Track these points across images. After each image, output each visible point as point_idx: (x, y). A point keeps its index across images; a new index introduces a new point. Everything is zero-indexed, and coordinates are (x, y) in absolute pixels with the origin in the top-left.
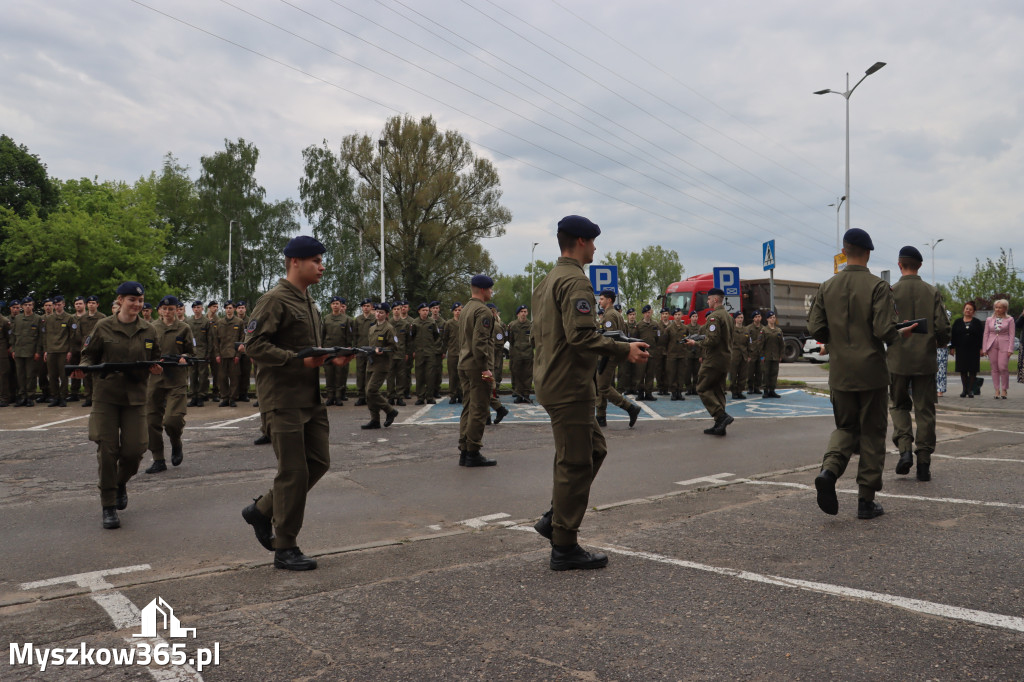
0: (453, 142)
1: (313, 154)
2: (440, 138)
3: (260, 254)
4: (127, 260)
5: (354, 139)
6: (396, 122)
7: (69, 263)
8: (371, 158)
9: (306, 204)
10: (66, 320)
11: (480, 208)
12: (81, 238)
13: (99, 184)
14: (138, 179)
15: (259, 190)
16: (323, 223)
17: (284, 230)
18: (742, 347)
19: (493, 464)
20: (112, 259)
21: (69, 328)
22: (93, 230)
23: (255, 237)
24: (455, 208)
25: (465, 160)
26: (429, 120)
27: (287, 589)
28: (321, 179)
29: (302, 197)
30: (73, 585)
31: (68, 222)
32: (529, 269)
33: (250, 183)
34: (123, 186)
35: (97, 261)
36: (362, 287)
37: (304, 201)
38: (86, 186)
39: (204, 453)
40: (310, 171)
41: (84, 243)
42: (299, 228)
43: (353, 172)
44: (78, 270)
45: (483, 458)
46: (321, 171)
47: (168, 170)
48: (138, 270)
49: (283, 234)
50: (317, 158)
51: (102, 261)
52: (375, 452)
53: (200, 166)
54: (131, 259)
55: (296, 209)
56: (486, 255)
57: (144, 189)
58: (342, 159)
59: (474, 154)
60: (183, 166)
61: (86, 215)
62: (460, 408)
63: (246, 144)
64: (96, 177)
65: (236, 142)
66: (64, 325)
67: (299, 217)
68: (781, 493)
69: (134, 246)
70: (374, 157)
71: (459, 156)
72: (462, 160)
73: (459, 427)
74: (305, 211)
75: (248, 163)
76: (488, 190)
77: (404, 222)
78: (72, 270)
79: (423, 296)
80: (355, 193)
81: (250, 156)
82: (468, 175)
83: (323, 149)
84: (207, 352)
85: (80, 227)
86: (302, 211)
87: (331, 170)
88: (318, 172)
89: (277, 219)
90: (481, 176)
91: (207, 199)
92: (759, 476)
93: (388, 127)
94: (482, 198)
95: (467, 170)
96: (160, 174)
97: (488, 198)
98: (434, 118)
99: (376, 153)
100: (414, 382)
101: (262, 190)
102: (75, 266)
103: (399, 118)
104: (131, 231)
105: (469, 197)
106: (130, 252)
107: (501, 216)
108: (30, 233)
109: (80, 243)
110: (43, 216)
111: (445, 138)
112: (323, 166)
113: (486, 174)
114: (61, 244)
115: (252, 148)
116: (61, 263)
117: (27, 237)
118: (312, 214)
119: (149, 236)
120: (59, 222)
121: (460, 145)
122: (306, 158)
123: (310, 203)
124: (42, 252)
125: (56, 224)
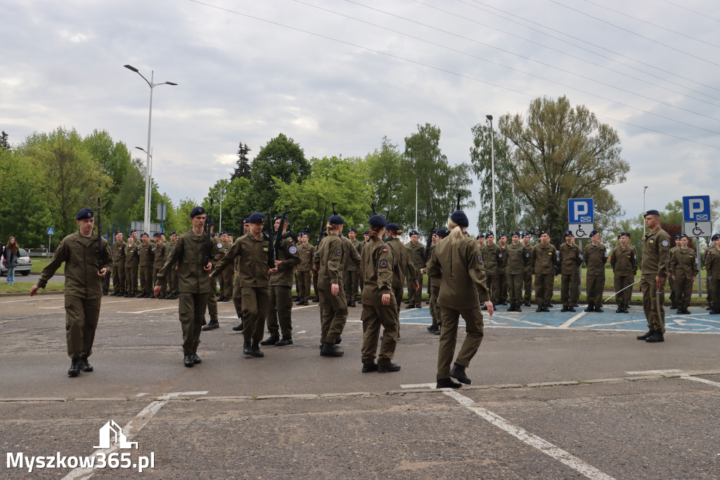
0: (582, 114)
1: (479, 130)
2: (572, 112)
3: (445, 201)
4: (347, 208)
5: (507, 117)
6: (538, 103)
7: (312, 211)
8: (521, 131)
9: (475, 166)
11: (605, 162)
12: (319, 195)
13: (343, 160)
14: (367, 155)
15: (442, 157)
16: (488, 178)
17: (462, 185)
20: (339, 208)
22: (326, 189)
23: (442, 191)
24: (585, 163)
25: (592, 126)
26: (564, 99)
28: (485, 147)
29: (473, 161)
31: (317, 184)
33: (437, 153)
34: (360, 160)
36: (514, 224)
37: (474, 163)
38: (335, 161)
40: (477, 143)
41: (321, 198)
42: (472, 182)
43: (509, 142)
44: (317, 215)
46: (485, 142)
47: (385, 147)
48: (354, 214)
49: (460, 187)
50: (482, 133)
53: (404, 144)
54: (349, 207)
55: (469, 169)
56: (612, 198)
57: (370, 161)
58: (502, 133)
59: (598, 122)
60: (394, 144)
61: (324, 180)
63: (431, 126)
64: (341, 155)
65: (425, 126)
67: (471, 175)
69: (353, 199)
70: (524, 130)
71: (588, 124)
72: (590, 126)
74: (475, 171)
75: (434, 139)
76: (610, 148)
77: (547, 175)
78: (314, 215)
80: (511, 157)
81: (435, 135)
82: (594, 137)
83: (486, 125)
85: (319, 189)
86: (473, 171)
88: (482, 142)
89: (456, 177)
90: (605, 139)
93: (532, 106)
94: (606, 155)
95: (594, 133)
96: (380, 150)
97: (611, 153)
98: (567, 97)
99: (525, 126)
101: (445, 157)
102: (315, 212)
103: (539, 99)
104: (351, 189)
105: (597, 154)
106: (349, 203)
107: (622, 167)
108: (290, 192)
109: (319, 198)
110: (299, 181)
111: (575, 112)
112: (486, 138)
113: (608, 136)
114: (308, 199)
115: (437, 128)
116: (307, 211)
117: (289, 195)
118: (480, 173)
119: (363, 191)
120: (307, 185)
121: (587, 116)
122: (475, 133)
123: (479, 165)
124: (297, 204)
125: (305, 187)
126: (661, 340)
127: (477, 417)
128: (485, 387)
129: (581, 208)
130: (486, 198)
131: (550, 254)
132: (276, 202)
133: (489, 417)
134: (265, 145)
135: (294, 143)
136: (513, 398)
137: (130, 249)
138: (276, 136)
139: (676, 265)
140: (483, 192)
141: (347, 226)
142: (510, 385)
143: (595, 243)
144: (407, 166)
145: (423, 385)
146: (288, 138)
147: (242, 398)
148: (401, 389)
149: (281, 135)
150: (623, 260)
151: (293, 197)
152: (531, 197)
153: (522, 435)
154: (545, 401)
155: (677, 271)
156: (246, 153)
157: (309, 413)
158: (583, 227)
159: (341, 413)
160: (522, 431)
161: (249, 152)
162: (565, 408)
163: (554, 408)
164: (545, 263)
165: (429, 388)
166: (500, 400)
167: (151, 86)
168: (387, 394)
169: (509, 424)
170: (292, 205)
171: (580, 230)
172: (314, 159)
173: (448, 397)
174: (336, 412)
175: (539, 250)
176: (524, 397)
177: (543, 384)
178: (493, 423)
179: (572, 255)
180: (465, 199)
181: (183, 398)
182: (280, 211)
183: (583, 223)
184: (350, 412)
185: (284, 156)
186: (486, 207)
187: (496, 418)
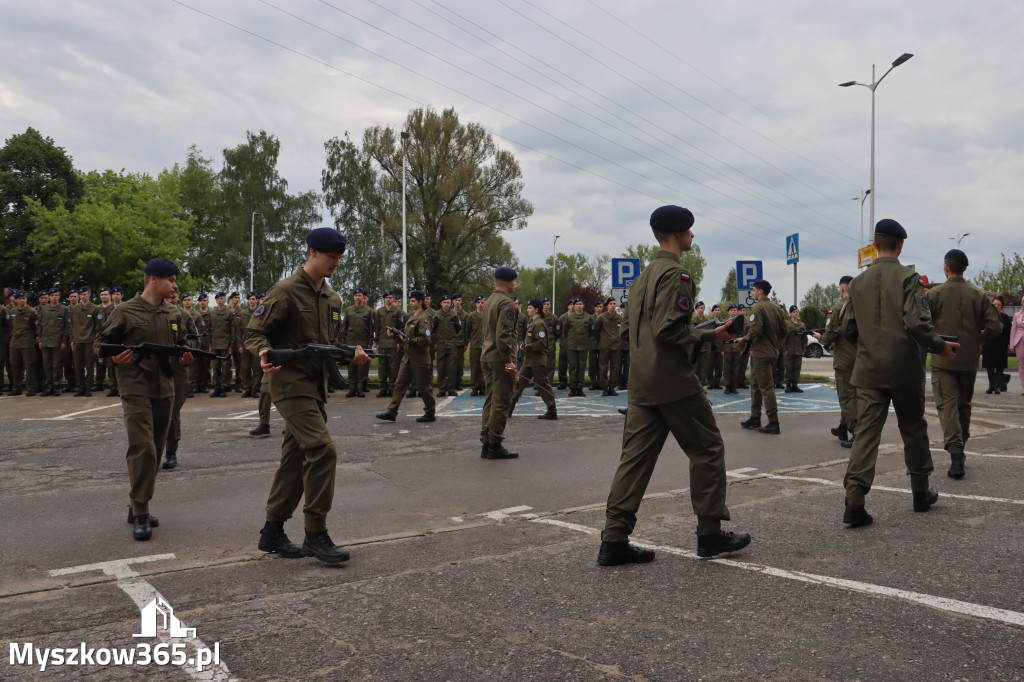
0: (475, 134)
1: (334, 146)
2: (462, 131)
3: (282, 246)
4: (151, 251)
5: (376, 131)
6: (418, 115)
7: (95, 254)
8: (393, 151)
9: (328, 197)
10: (92, 310)
11: (501, 200)
12: (106, 229)
13: (125, 175)
14: (162, 171)
15: (281, 182)
16: (345, 215)
17: (306, 222)
19: (515, 456)
20: (136, 250)
21: (94, 318)
22: (117, 222)
23: (278, 229)
24: (477, 200)
25: (486, 152)
26: (451, 112)
27: (310, 579)
28: (343, 171)
29: (324, 189)
30: (99, 573)
31: (95, 214)
34: (147, 178)
35: (121, 252)
36: (384, 279)
37: (326, 193)
38: (111, 178)
39: (228, 444)
40: (332, 163)
41: (109, 234)
42: (321, 219)
43: (375, 164)
44: (104, 261)
45: (505, 451)
46: (343, 163)
47: (192, 162)
49: (305, 226)
50: (339, 150)
51: (127, 252)
52: (396, 443)
53: (223, 158)
54: (155, 250)
55: (319, 201)
56: (507, 248)
57: (168, 182)
58: (364, 151)
59: (496, 147)
60: (206, 158)
61: (112, 207)
62: (482, 400)
63: (268, 136)
64: (123, 170)
65: (258, 134)
66: (89, 316)
67: (321, 209)
68: (804, 488)
69: (157, 237)
70: (397, 149)
71: (481, 149)
72: (483, 152)
73: (481, 420)
74: (327, 203)
75: (269, 155)
76: (510, 183)
77: (426, 215)
78: (98, 261)
79: (444, 288)
80: (376, 185)
81: (272, 149)
82: (490, 167)
83: (345, 141)
84: (230, 343)
85: (103, 220)
86: (324, 203)
87: (353, 163)
88: (340, 164)
89: (300, 211)
90: (503, 168)
91: (230, 191)
92: (782, 471)
93: (410, 119)
94: (503, 191)
95: (489, 162)
96: (183, 166)
97: (510, 191)
98: (456, 110)
99: (398, 145)
100: (435, 374)
101: (284, 182)
102: (100, 257)
103: (420, 110)
104: (155, 222)
105: (491, 189)
106: (152, 244)
107: (523, 208)
108: (55, 224)
109: (104, 234)
110: (70, 207)
111: (467, 130)
112: (344, 158)
113: (508, 167)
114: (87, 236)
115: (274, 140)
116: (86, 254)
117: (53, 228)
118: (334, 206)
120: (85, 214)
121: (482, 137)
122: (328, 150)
123: (332, 195)
124: (68, 243)
125: (82, 216)
132: (29, 238)
135: (56, 145)
151: (60, 231)
170: (61, 244)
182: (38, 251)
185: (38, 165)
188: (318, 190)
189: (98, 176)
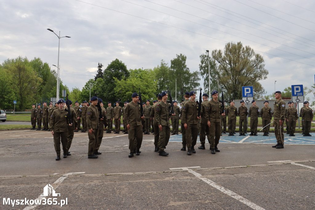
0: (248, 49)
1: (203, 57)
2: (244, 49)
3: (188, 88)
4: (145, 91)
5: (216, 51)
6: (229, 45)
7: (130, 92)
8: (221, 57)
9: (201, 72)
11: (258, 70)
12: (134, 85)
13: (143, 70)
14: (154, 68)
16: (207, 78)
17: (195, 80)
18: (293, 115)
20: (142, 91)
22: (137, 83)
23: (187, 83)
24: (249, 71)
25: (252, 55)
26: (240, 43)
28: (206, 64)
29: (200, 70)
31: (133, 81)
32: (286, 90)
33: (185, 67)
34: (151, 70)
38: (140, 71)
40: (202, 62)
41: (135, 87)
42: (200, 79)
43: (216, 62)
46: (206, 62)
47: (162, 64)
48: (149, 94)
49: (195, 82)
50: (204, 58)
53: (171, 63)
54: (147, 91)
55: (199, 74)
56: (261, 86)
57: (156, 70)
58: (213, 58)
59: (255, 53)
60: (166, 63)
61: (135, 79)
63: (183, 55)
64: (142, 68)
65: (179, 55)
67: (200, 76)
69: (148, 87)
71: (250, 54)
72: (251, 55)
74: (201, 74)
75: (183, 61)
76: (260, 64)
77: (233, 76)
80: (217, 68)
81: (184, 59)
82: (253, 60)
83: (206, 55)
85: (133, 82)
88: (205, 62)
89: (193, 77)
93: (226, 46)
94: (258, 67)
95: (253, 58)
96: (160, 66)
97: (261, 67)
98: (241, 42)
99: (223, 55)
100: (171, 127)
101: (188, 69)
103: (229, 43)
104: (147, 83)
105: (254, 67)
106: (147, 89)
107: (265, 72)
108: (121, 84)
109: (133, 87)
110: (125, 79)
111: (245, 48)
112: (206, 60)
113: (259, 59)
114: (129, 87)
116: (128, 92)
117: (120, 86)
118: (203, 75)
119: (152, 84)
120: (128, 81)
121: (250, 50)
122: (201, 58)
123: (203, 72)
124: (124, 89)
125: (128, 82)
126: (282, 147)
127: (203, 182)
128: (207, 169)
129: (248, 90)
130: (206, 86)
131: (235, 110)
132: (114, 89)
133: (208, 182)
134: (110, 64)
135: (122, 63)
136: (219, 174)
137: (50, 110)
138: (114, 60)
139: (289, 115)
140: (205, 84)
141: (146, 99)
142: (217, 168)
143: (254, 105)
144: (172, 72)
145: (179, 168)
146: (120, 61)
147: (100, 175)
148: (170, 170)
149: (116, 59)
150: (266, 113)
151: (122, 86)
152: (226, 86)
153: (222, 190)
154: (233, 174)
155: (289, 117)
156: (101, 67)
157: (130, 181)
158: (248, 99)
159: (144, 181)
160: (223, 188)
161: (102, 67)
162: (241, 178)
163: (236, 178)
164: (232, 115)
165: (182, 169)
166: (213, 174)
167: (59, 38)
168: (164, 172)
169: (217, 185)
170: (122, 90)
171: (247, 100)
172: (130, 70)
173: (190, 173)
174: (141, 181)
175: (230, 109)
176: (223, 173)
177: (232, 167)
178: (210, 184)
179: (244, 111)
180: (197, 87)
181: (74, 175)
182: (116, 92)
183: (249, 97)
184: (148, 180)
185: (118, 68)
186: (206, 91)
187: (211, 182)
188: (199, 71)
189: (137, 70)
